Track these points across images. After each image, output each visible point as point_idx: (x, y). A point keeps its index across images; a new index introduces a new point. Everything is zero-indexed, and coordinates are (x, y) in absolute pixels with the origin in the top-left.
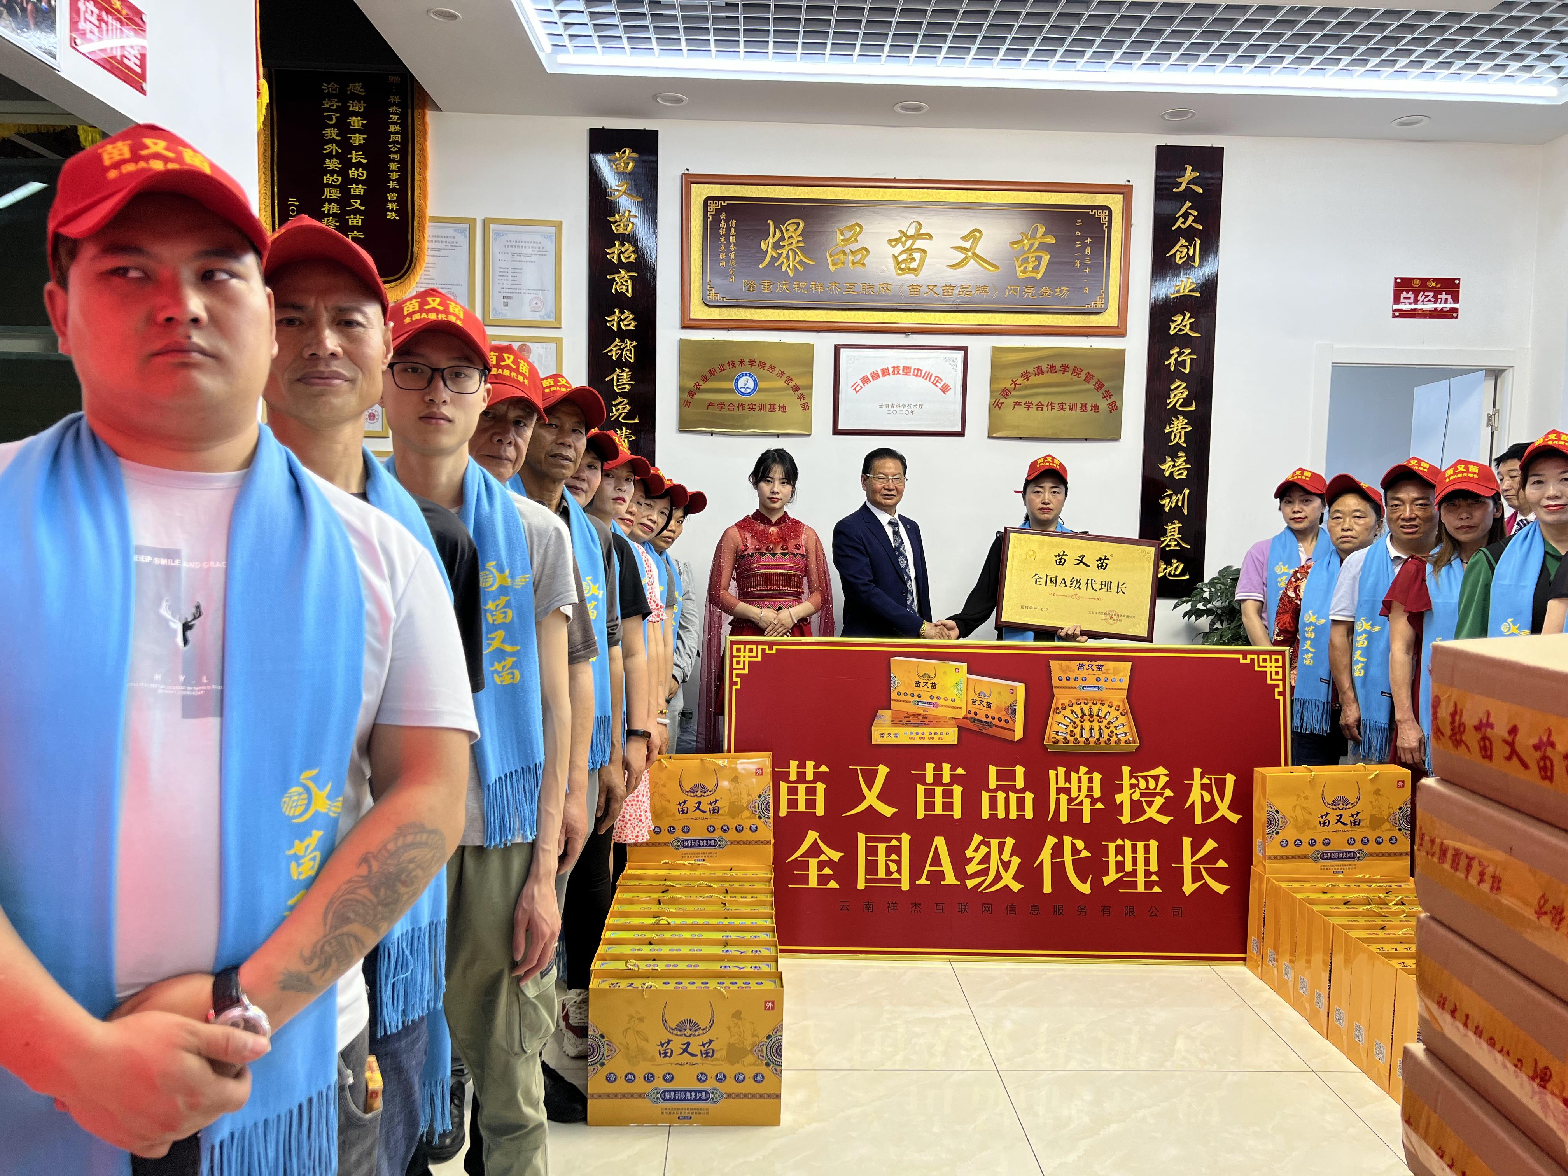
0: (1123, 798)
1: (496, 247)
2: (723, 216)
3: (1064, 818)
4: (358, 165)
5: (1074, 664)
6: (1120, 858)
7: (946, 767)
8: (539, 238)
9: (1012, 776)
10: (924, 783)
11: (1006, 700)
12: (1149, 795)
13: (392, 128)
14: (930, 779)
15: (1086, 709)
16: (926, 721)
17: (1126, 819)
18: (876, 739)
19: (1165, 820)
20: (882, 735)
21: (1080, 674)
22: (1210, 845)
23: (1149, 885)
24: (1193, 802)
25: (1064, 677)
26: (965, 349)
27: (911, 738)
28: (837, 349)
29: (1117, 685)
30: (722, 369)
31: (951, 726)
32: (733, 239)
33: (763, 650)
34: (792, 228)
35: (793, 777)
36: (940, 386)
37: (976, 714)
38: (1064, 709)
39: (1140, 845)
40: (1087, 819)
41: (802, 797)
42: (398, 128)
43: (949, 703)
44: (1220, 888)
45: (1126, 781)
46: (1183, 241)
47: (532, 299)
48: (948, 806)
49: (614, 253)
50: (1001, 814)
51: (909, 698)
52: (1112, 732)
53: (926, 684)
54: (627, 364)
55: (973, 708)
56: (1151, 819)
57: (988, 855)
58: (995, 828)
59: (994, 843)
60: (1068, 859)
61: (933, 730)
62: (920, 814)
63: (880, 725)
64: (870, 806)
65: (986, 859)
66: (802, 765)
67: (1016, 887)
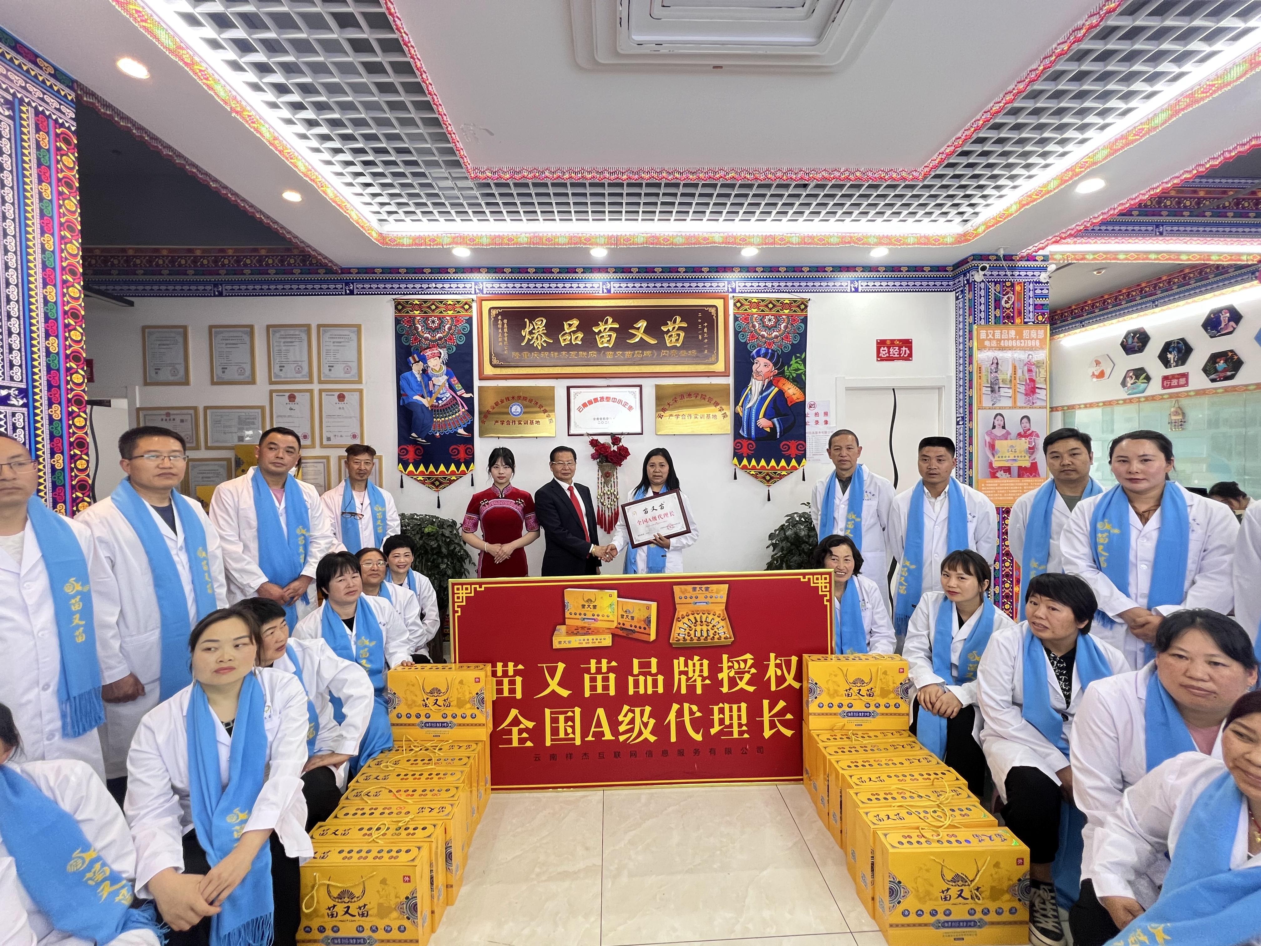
0: (723, 676)
2: (500, 317)
3: (684, 691)
5: (690, 588)
6: (721, 716)
7: (604, 661)
9: (649, 665)
10: (589, 672)
11: (644, 614)
12: (741, 673)
14: (593, 670)
15: (698, 617)
16: (590, 631)
17: (725, 690)
18: (556, 645)
19: (751, 689)
20: (560, 643)
21: (694, 594)
22: (782, 704)
23: (741, 733)
24: (770, 676)
25: (683, 596)
26: (640, 386)
27: (580, 643)
28: (568, 388)
29: (719, 600)
30: (502, 401)
31: (607, 633)
32: (506, 330)
33: (476, 588)
34: (539, 323)
35: (500, 673)
36: (629, 407)
37: (624, 624)
38: (683, 618)
39: (735, 707)
40: (699, 691)
41: (506, 687)
43: (606, 618)
44: (788, 733)
45: (725, 664)
48: (606, 688)
50: (642, 691)
51: (578, 616)
52: (715, 632)
53: (589, 606)
55: (621, 621)
56: (742, 689)
57: (633, 719)
58: (638, 700)
59: (638, 710)
60: (687, 718)
61: (594, 637)
62: (587, 694)
63: (558, 636)
64: (553, 690)
65: (632, 721)
66: (505, 665)
67: (652, 739)
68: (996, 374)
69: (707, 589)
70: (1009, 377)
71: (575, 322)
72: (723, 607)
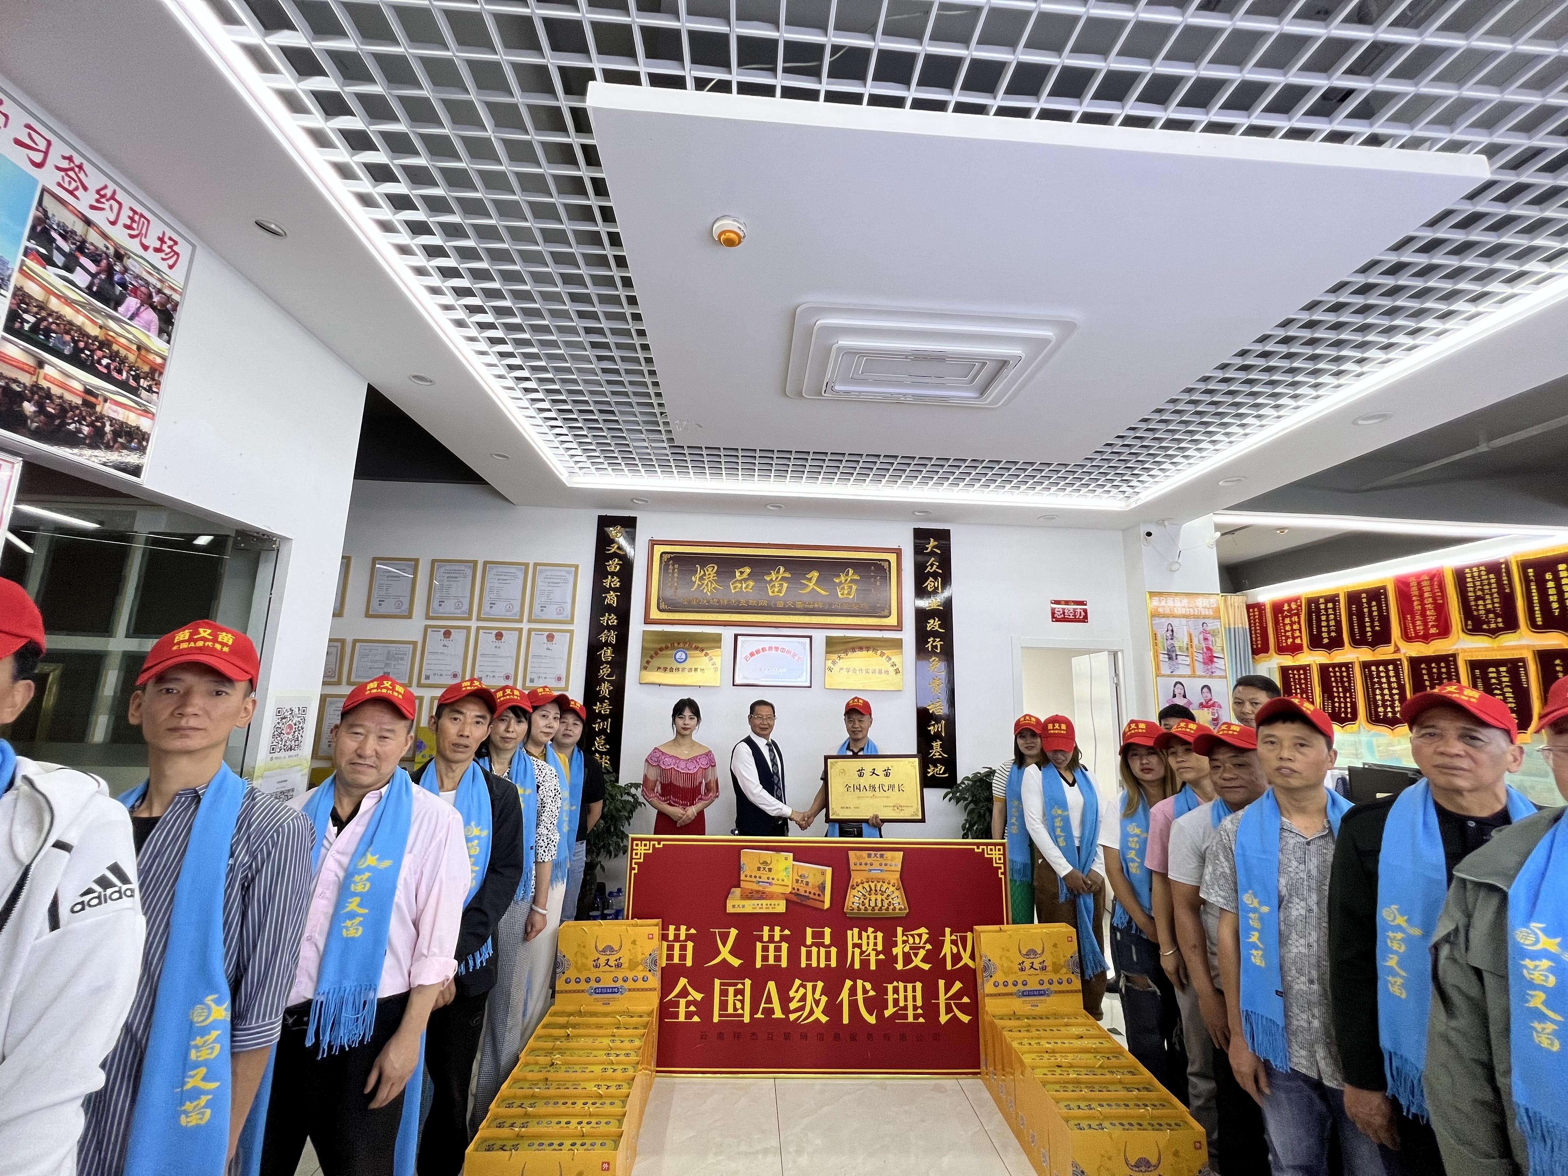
0: (898, 951)
1: (539, 579)
3: (857, 966)
5: (865, 854)
6: (896, 996)
7: (777, 929)
8: (564, 574)
9: (821, 935)
10: (761, 941)
11: (819, 880)
12: (916, 948)
14: (766, 938)
15: (872, 886)
16: (764, 896)
17: (899, 966)
18: (730, 909)
19: (926, 967)
20: (734, 906)
21: (869, 861)
22: (958, 985)
23: (916, 1017)
24: (945, 954)
25: (858, 863)
26: (810, 637)
27: (754, 908)
28: (736, 636)
29: (894, 868)
30: (666, 647)
31: (781, 899)
32: (676, 575)
33: (654, 845)
34: (710, 569)
35: (672, 937)
36: (796, 658)
37: (798, 890)
38: (857, 886)
39: (910, 986)
40: (873, 967)
41: (677, 953)
43: (780, 882)
44: (965, 1019)
45: (900, 938)
46: (931, 579)
47: (558, 608)
48: (778, 958)
49: (607, 583)
50: (814, 964)
51: (753, 879)
52: (890, 902)
53: (764, 869)
54: (610, 644)
55: (796, 886)
56: (917, 966)
57: (805, 995)
58: (811, 975)
59: (809, 985)
60: (860, 997)
61: (769, 902)
62: (759, 964)
63: (732, 899)
64: (724, 960)
65: (803, 998)
66: (678, 929)
67: (824, 1019)
68: (1172, 642)
69: (882, 856)
70: (1185, 646)
71: (748, 570)
72: (898, 875)
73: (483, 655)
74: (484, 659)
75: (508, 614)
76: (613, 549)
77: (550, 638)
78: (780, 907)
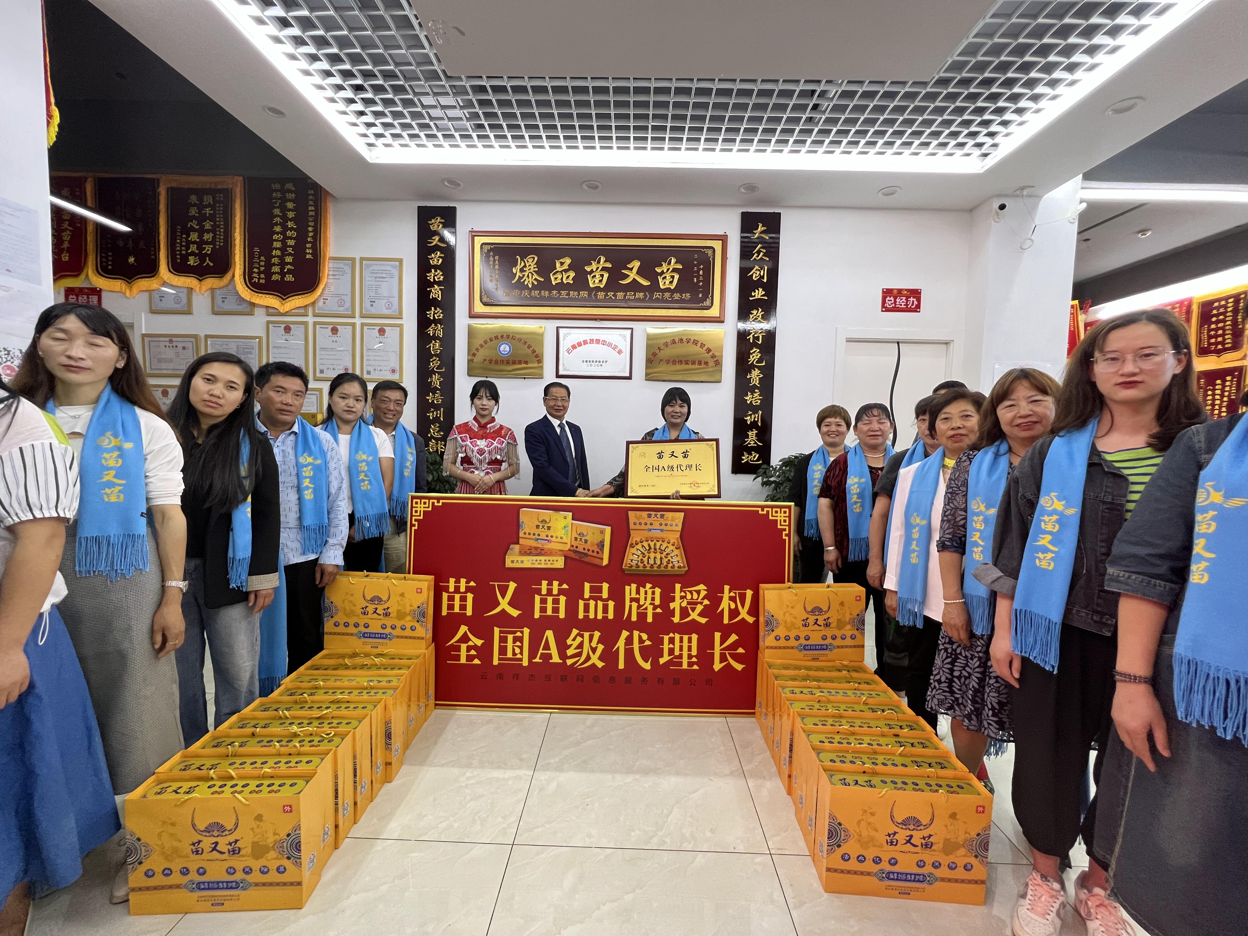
0: (675, 605)
1: (366, 273)
2: (491, 254)
3: (634, 618)
4: (291, 229)
5: (645, 514)
6: (671, 646)
7: (556, 583)
8: (389, 268)
9: (600, 590)
10: (540, 594)
11: (597, 539)
12: (693, 604)
13: (310, 208)
14: (544, 592)
15: (652, 544)
16: (543, 552)
17: (676, 619)
18: (509, 564)
19: (703, 620)
20: (513, 562)
21: (649, 521)
22: (734, 637)
23: (690, 664)
24: (723, 610)
25: (638, 522)
26: (631, 330)
27: (532, 564)
28: (558, 329)
29: (674, 528)
30: (491, 340)
31: (560, 555)
32: (497, 267)
33: (433, 503)
34: (531, 260)
35: (452, 589)
36: (617, 350)
37: (577, 547)
38: (637, 544)
39: (686, 637)
40: (650, 619)
41: (457, 603)
42: (313, 208)
43: (559, 540)
44: (739, 667)
45: (678, 594)
46: (757, 267)
47: (386, 303)
48: (556, 610)
49: (431, 276)
50: (592, 616)
51: (532, 536)
52: (669, 560)
53: (543, 526)
54: (438, 338)
55: (575, 544)
56: (693, 620)
57: (582, 643)
58: (588, 625)
59: (587, 635)
60: (636, 646)
61: (547, 558)
62: (537, 615)
63: (511, 555)
64: (503, 609)
65: (581, 646)
66: (458, 581)
67: (600, 664)
69: (662, 516)
71: (568, 261)
72: (678, 535)
73: (322, 349)
74: (323, 352)
75: (341, 309)
76: (435, 240)
77: (382, 332)
78: (560, 563)
